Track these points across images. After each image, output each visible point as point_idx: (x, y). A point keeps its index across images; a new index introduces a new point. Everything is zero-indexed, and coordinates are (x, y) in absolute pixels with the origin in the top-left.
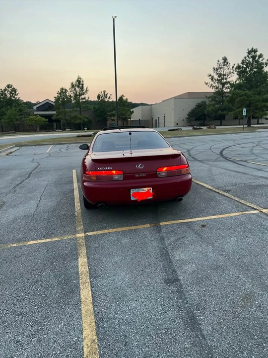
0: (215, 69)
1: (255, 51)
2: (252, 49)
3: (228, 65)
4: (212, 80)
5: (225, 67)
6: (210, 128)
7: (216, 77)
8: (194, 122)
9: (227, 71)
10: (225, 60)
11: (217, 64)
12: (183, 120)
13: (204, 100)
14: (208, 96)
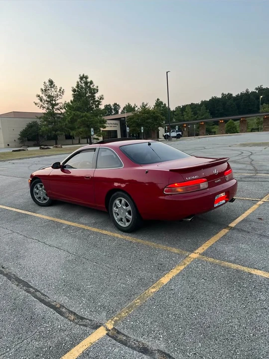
0: (43, 91)
1: (86, 78)
2: (83, 75)
3: (55, 88)
4: (41, 100)
5: (53, 89)
6: (56, 147)
7: (45, 98)
8: (27, 143)
9: (55, 93)
10: (51, 82)
11: (44, 86)
12: (15, 141)
13: (35, 120)
14: (39, 116)
